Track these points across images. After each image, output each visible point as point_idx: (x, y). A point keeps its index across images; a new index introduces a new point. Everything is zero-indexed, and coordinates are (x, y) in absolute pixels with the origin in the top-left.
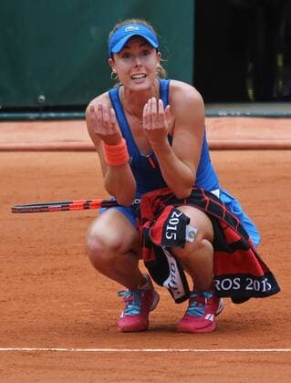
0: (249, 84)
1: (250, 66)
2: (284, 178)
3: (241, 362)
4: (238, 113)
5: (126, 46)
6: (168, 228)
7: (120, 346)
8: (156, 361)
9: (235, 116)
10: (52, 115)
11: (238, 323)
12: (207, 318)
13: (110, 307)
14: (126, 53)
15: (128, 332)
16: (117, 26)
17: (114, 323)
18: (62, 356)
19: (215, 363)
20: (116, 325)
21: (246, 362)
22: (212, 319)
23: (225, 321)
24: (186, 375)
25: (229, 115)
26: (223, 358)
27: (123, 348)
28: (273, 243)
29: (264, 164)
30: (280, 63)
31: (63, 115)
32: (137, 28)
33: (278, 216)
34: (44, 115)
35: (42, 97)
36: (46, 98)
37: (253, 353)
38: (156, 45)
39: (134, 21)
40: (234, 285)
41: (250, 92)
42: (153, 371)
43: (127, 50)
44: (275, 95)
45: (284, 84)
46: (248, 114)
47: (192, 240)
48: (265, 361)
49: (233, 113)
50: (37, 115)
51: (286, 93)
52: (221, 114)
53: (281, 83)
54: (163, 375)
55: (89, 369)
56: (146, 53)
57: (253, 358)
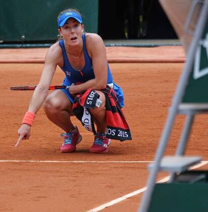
0: (126, 30)
1: (126, 21)
2: (143, 77)
3: (121, 167)
4: (120, 45)
5: (66, 23)
6: (88, 99)
7: (62, 159)
8: (79, 167)
9: (119, 46)
10: (28, 45)
11: (120, 148)
12: (104, 146)
13: (56, 141)
14: (66, 26)
15: (65, 153)
16: (62, 13)
17: (58, 148)
18: (33, 164)
19: (108, 168)
20: (59, 149)
21: (124, 168)
22: (106, 146)
23: (113, 147)
24: (94, 174)
25: (116, 46)
26: (112, 166)
27: (63, 161)
28: (137, 109)
29: (133, 70)
30: (141, 20)
31: (34, 45)
32: (71, 14)
33: (139, 95)
34: (24, 45)
35: (23, 37)
36: (25, 37)
37: (127, 163)
38: (81, 22)
39: (70, 10)
40: (112, 133)
41: (126, 34)
42: (78, 172)
43: (67, 25)
44: (139, 36)
45: (143, 30)
46: (125, 45)
47: (98, 106)
48: (133, 167)
49: (117, 45)
50: (21, 45)
51: (144, 35)
52: (111, 45)
53: (141, 30)
54: (83, 174)
55: (46, 171)
56: (76, 26)
57: (127, 166)
